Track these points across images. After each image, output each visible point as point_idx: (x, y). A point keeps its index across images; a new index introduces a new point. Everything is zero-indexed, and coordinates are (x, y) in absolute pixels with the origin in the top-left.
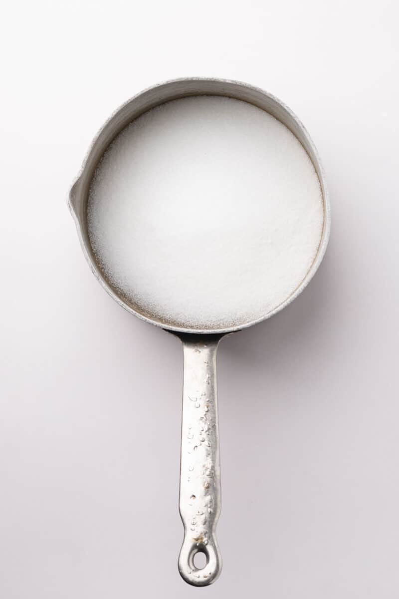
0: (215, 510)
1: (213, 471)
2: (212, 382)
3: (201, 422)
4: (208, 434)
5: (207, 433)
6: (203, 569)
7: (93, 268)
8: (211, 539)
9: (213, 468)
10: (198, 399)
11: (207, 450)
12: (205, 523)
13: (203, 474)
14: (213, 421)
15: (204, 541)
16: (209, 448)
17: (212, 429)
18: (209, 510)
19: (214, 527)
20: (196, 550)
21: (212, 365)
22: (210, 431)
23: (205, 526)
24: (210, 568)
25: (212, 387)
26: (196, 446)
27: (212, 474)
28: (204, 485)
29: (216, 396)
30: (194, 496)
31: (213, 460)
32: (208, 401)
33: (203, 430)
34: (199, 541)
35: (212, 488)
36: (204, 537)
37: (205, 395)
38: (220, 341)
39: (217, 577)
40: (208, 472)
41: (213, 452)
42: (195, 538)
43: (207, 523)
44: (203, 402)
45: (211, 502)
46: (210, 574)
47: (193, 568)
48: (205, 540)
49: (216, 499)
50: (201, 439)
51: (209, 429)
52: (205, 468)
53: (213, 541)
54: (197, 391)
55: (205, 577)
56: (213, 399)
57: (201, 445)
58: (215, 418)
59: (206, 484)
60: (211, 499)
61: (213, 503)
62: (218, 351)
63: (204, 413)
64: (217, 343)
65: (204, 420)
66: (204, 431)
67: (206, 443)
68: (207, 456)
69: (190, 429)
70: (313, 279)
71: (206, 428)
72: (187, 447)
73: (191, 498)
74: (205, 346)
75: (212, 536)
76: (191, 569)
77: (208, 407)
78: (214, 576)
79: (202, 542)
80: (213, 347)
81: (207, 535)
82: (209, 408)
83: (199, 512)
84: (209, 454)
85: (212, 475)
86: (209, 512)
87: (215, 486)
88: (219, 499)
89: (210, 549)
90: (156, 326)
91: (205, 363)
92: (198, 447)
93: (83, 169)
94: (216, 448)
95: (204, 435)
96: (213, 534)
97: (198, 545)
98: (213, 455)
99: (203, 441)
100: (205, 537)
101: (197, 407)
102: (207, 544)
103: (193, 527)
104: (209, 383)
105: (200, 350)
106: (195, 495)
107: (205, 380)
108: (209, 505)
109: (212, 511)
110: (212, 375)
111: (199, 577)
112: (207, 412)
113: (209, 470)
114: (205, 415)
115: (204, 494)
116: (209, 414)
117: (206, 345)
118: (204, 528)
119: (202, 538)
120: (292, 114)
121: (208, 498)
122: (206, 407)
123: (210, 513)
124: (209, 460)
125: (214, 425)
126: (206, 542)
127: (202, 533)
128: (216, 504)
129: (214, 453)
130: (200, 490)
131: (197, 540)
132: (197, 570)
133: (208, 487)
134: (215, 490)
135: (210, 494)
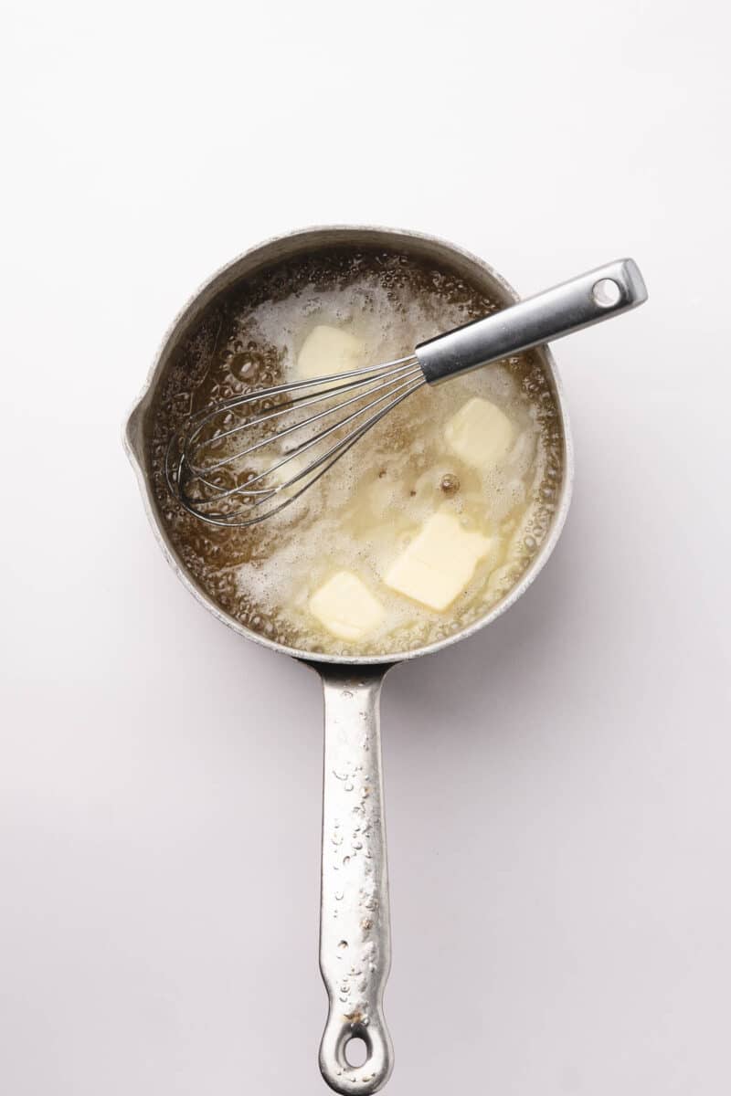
0: (381, 965)
1: (376, 900)
2: (375, 747)
3: (355, 815)
4: (368, 836)
5: (366, 834)
6: (363, 1065)
7: (169, 553)
8: (374, 1015)
9: (377, 894)
10: (350, 777)
11: (366, 863)
12: (363, 989)
13: (360, 905)
14: (377, 812)
15: (362, 1018)
16: (369, 861)
17: (376, 827)
18: (371, 965)
19: (379, 994)
20: (349, 1035)
21: (374, 717)
22: (372, 830)
23: (363, 993)
24: (374, 1066)
25: (374, 755)
26: (348, 857)
27: (376, 904)
28: (362, 923)
29: (380, 771)
30: (345, 943)
31: (378, 881)
32: (367, 779)
33: (358, 830)
34: (355, 1019)
35: (375, 927)
36: (362, 1012)
37: (361, 769)
38: (385, 676)
39: (385, 1081)
40: (367, 902)
41: (376, 866)
42: (348, 1013)
43: (367, 989)
44: (358, 781)
45: (373, 952)
46: (374, 1075)
47: (345, 1065)
48: (365, 1016)
49: (381, 946)
50: (357, 845)
51: (369, 827)
52: (362, 896)
53: (378, 1018)
54: (349, 763)
55: (365, 1081)
56: (376, 776)
57: (355, 855)
58: (379, 808)
59: (364, 921)
60: (374, 948)
61: (378, 953)
62: (382, 693)
63: (361, 800)
64: (381, 680)
65: (359, 811)
66: (361, 832)
67: (365, 851)
68: (366, 874)
69: (337, 827)
70: (544, 568)
71: (364, 827)
72: (331, 858)
73: (339, 945)
74: (361, 685)
75: (376, 1011)
76: (341, 1066)
77: (366, 790)
78: (381, 1079)
79: (358, 1021)
80: (374, 686)
81: (367, 1009)
82: (369, 791)
83: (353, 970)
84: (369, 871)
85: (376, 906)
86: (370, 969)
87: (380, 925)
88: (387, 947)
89: (373, 1033)
90: (277, 651)
91: (361, 714)
92: (351, 859)
93: (149, 385)
94: (380, 860)
95: (362, 838)
96: (379, 1007)
97: (352, 1025)
98: (376, 872)
99: (359, 848)
100: (365, 1012)
101: (348, 790)
102: (367, 1025)
103: (344, 996)
104: (367, 749)
105: (352, 692)
106: (346, 940)
107: (362, 744)
108: (370, 958)
109: (376, 967)
110: (374, 735)
111: (354, 1081)
112: (365, 798)
113: (370, 898)
114: (363, 803)
115: (362, 938)
116: (367, 801)
117: (363, 683)
118: (363, 997)
119: (359, 1015)
120: (506, 287)
121: (369, 945)
122: (363, 790)
123: (373, 971)
124: (370, 879)
125: (378, 821)
126: (366, 1022)
127: (358, 1006)
128: (382, 956)
129: (378, 870)
130: (354, 932)
131: (351, 1017)
132: (351, 1068)
133: (368, 928)
134: (381, 933)
135: (371, 940)
